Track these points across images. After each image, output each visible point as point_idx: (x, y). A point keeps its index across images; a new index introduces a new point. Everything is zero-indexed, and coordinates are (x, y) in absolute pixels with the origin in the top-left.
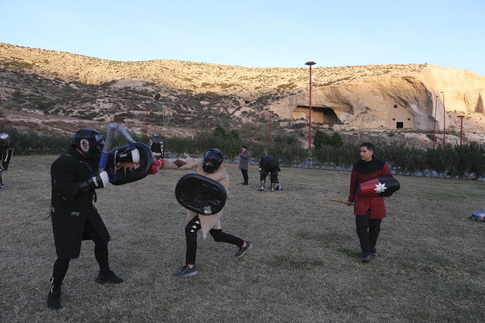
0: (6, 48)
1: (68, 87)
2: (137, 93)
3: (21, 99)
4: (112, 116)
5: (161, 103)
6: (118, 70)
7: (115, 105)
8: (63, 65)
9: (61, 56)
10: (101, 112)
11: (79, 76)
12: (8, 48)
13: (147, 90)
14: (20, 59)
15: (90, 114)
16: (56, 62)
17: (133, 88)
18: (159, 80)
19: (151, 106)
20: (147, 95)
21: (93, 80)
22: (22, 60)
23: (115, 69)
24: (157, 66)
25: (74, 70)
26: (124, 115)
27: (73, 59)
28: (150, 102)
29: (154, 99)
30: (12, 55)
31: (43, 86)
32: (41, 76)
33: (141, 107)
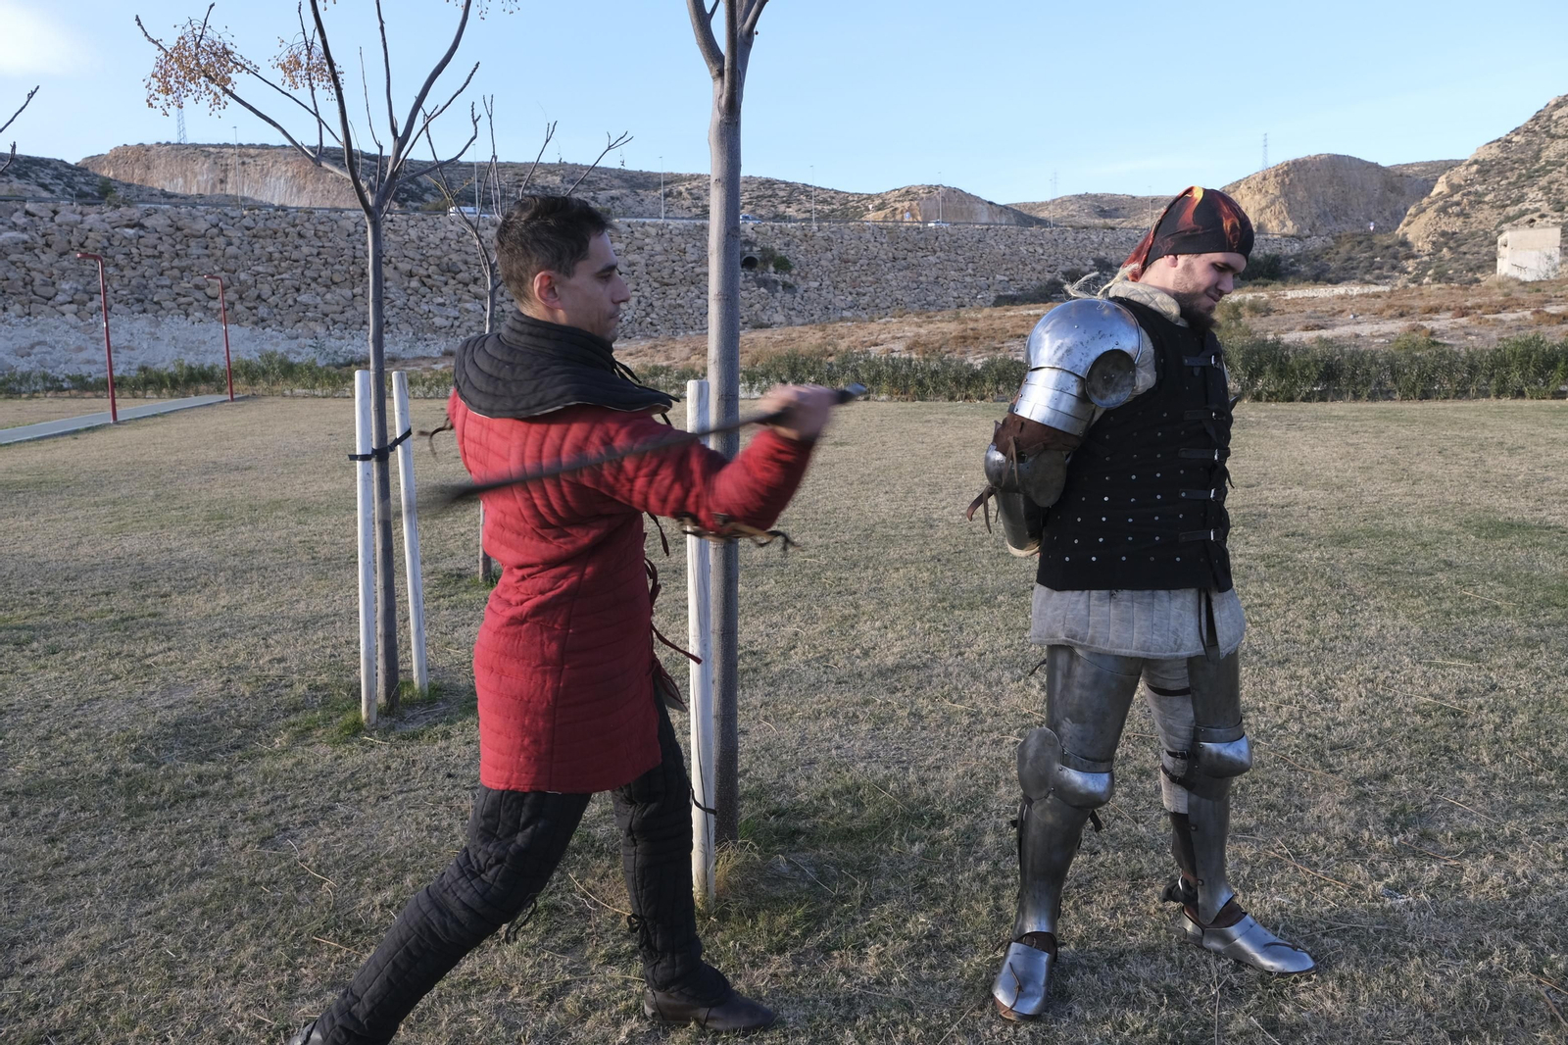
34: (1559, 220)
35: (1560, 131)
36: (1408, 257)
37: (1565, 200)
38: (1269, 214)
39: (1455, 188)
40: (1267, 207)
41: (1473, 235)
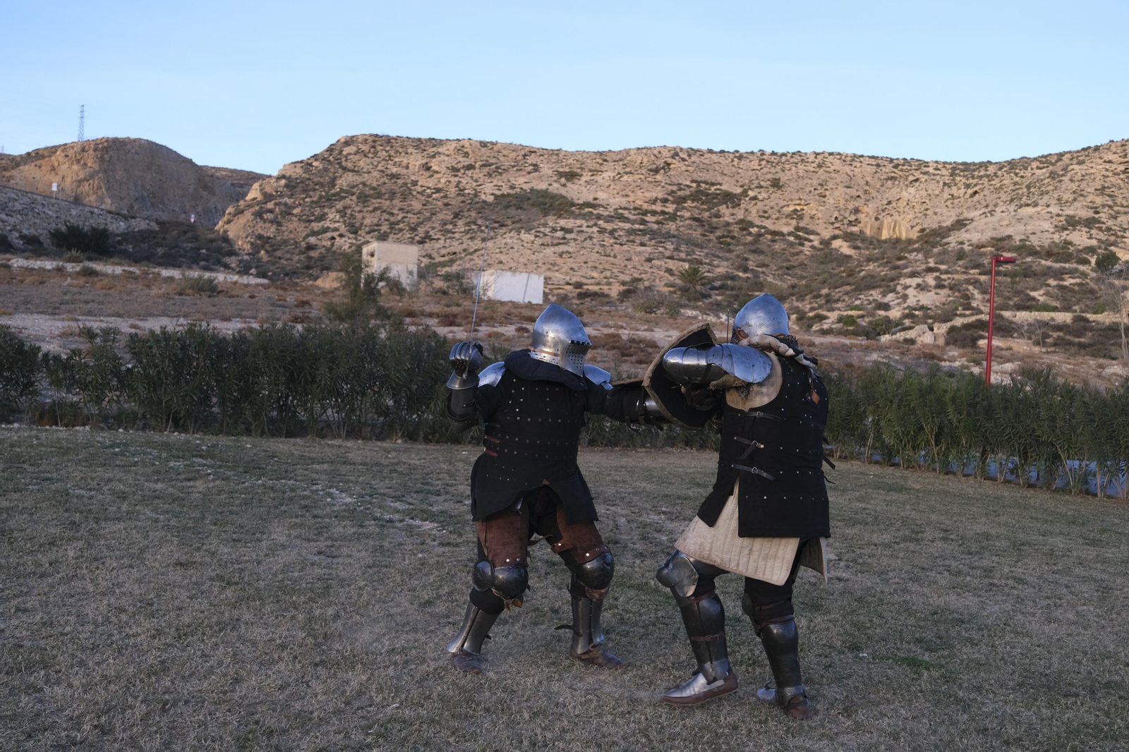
0: (684, 160)
1: (827, 251)
2: (1033, 252)
3: (698, 288)
4: (941, 329)
5: (1117, 282)
6: (976, 189)
7: (956, 294)
8: (819, 187)
9: (815, 165)
10: (909, 315)
11: (861, 216)
12: (687, 158)
13: (1071, 243)
14: (713, 184)
15: (870, 323)
16: (802, 184)
17: (1021, 240)
18: (1116, 208)
19: (1078, 296)
20: (1067, 257)
21: (900, 226)
22: (718, 187)
23: (968, 186)
24: (1110, 162)
25: (846, 201)
26: (981, 325)
27: (848, 169)
28: (1078, 280)
29: (1093, 270)
30: (695, 177)
31: (762, 252)
32: (760, 224)
33: (1041, 299)
34: (354, 242)
35: (350, 165)
36: (232, 253)
37: (357, 225)
38: (87, 187)
39: (268, 197)
40: (85, 179)
41: (285, 242)
